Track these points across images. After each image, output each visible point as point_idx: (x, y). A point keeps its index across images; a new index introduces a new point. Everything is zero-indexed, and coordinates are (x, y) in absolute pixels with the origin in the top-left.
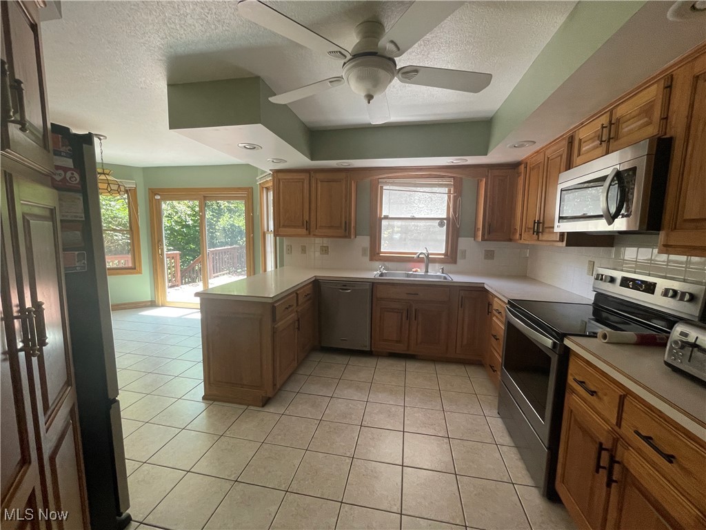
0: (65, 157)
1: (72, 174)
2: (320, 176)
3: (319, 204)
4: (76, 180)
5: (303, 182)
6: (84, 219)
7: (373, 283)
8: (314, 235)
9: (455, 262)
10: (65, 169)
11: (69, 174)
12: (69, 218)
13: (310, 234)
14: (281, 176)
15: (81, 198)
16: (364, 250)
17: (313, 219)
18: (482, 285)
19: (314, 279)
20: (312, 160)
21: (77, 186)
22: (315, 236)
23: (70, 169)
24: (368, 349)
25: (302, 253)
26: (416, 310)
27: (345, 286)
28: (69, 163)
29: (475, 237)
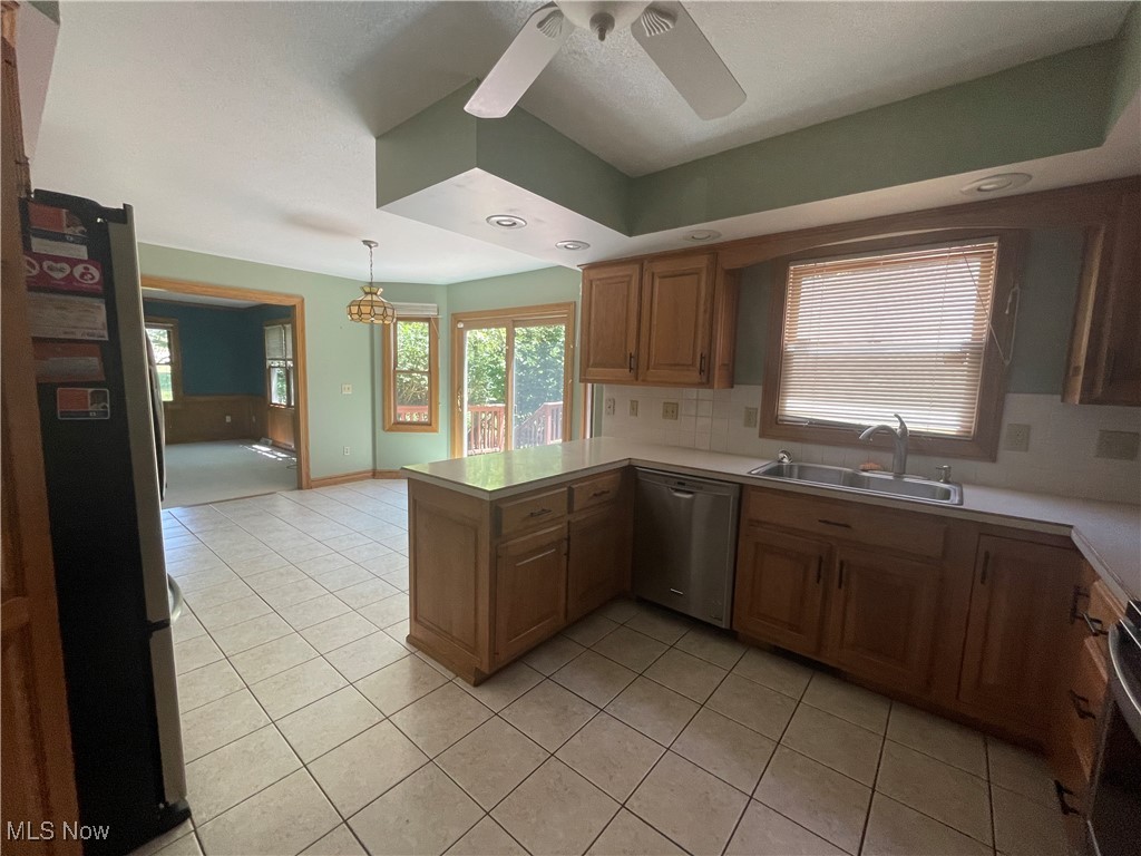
0: (73, 242)
1: (86, 268)
2: (660, 268)
3: (655, 322)
4: (93, 278)
5: (629, 283)
6: (107, 339)
7: (742, 486)
8: (643, 381)
9: (992, 457)
10: (73, 262)
11: (79, 270)
12: (79, 337)
13: (637, 379)
14: (594, 274)
15: (103, 307)
16: (749, 413)
17: (643, 351)
18: (1064, 532)
19: (626, 463)
20: (630, 233)
21: (95, 287)
22: (645, 382)
23: (81, 261)
24: (724, 625)
25: (631, 414)
26: (842, 564)
27: (683, 484)
28: (82, 252)
29: (1065, 393)
